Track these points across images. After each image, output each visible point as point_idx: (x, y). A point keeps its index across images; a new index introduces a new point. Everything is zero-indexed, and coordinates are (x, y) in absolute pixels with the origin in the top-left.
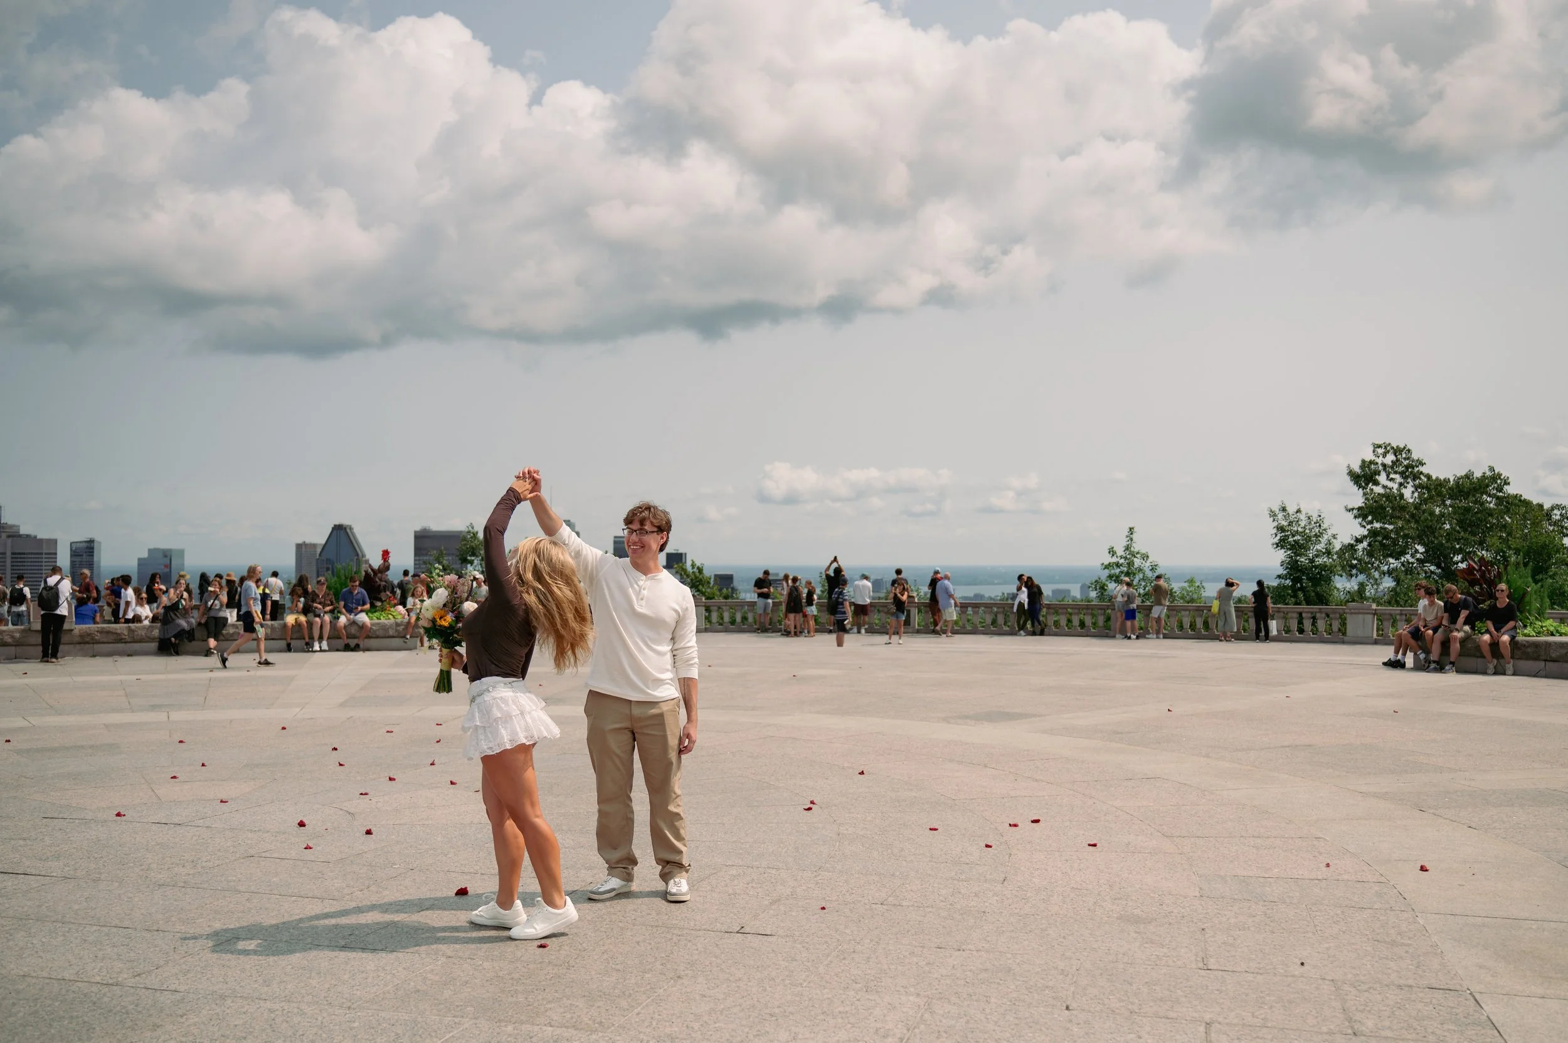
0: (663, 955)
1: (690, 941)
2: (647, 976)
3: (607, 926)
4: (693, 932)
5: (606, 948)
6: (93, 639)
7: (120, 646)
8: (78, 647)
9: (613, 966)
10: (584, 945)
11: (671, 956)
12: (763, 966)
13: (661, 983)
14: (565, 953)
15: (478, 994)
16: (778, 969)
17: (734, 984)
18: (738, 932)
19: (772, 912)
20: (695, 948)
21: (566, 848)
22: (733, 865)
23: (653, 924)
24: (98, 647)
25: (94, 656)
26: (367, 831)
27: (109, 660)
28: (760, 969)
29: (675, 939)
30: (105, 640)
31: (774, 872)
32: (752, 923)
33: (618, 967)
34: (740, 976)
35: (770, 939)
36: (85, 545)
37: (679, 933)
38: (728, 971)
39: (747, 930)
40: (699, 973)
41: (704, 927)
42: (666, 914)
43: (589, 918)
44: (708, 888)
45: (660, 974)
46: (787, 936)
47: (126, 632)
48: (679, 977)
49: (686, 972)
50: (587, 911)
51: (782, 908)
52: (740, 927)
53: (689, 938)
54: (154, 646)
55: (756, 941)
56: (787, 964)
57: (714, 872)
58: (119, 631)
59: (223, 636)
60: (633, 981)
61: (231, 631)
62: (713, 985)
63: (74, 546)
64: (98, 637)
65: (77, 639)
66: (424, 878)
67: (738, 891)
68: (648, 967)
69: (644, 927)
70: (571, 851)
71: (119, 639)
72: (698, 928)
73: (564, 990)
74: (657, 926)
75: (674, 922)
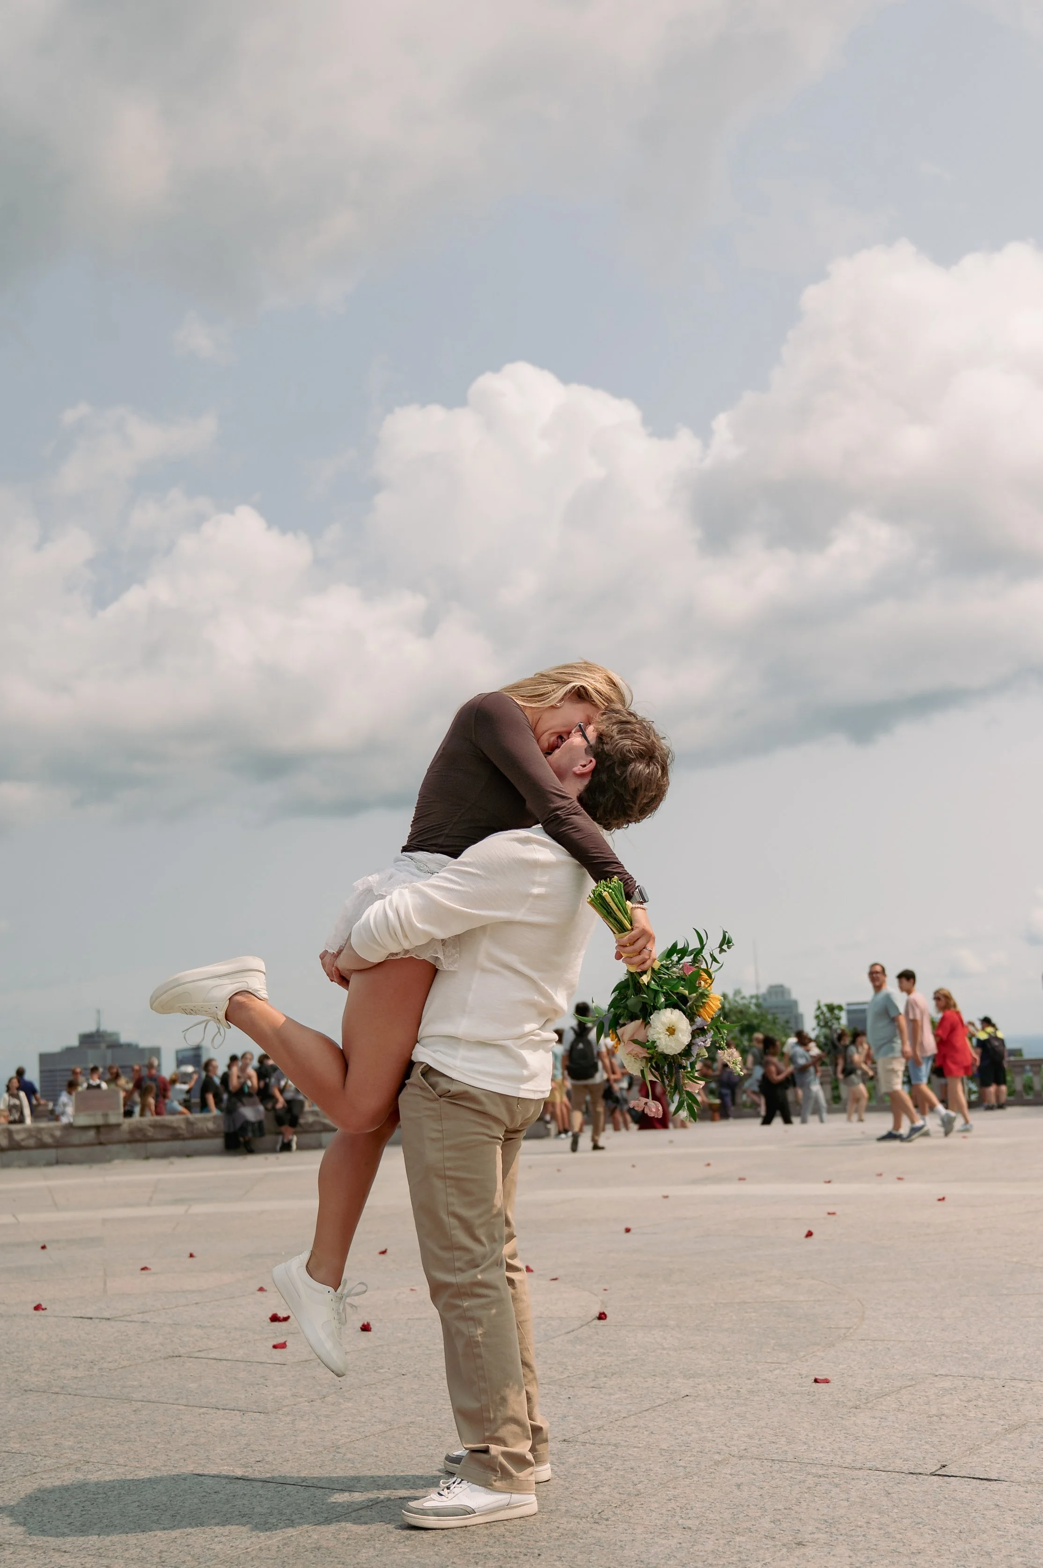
0: (780, 1507)
1: (837, 1486)
2: (738, 1539)
3: (692, 1459)
4: (846, 1471)
5: (677, 1492)
6: (145, 1135)
7: (177, 1145)
8: (128, 1146)
9: (680, 1521)
10: (640, 1486)
11: (796, 1508)
12: (970, 1531)
13: (761, 1552)
14: (600, 1497)
15: (418, 1557)
16: (1002, 1536)
17: (906, 1560)
18: (933, 1474)
19: (1006, 1443)
20: (843, 1496)
21: (664, 1349)
22: (947, 1375)
23: (775, 1457)
24: (151, 1146)
25: (147, 1158)
26: (363, 1325)
27: (163, 1163)
28: (964, 1536)
29: (810, 1481)
30: (159, 1136)
31: (1022, 1385)
32: (965, 1460)
33: (688, 1523)
34: (922, 1546)
35: (994, 1486)
36: (191, 1053)
37: (821, 1472)
38: (899, 1536)
39: (951, 1470)
40: (841, 1538)
41: (869, 1465)
42: (805, 1443)
43: (664, 1446)
44: (894, 1406)
45: (766, 1537)
46: (1030, 1482)
47: (183, 1126)
48: (799, 1544)
49: (816, 1536)
50: (665, 1436)
51: (1027, 1438)
52: (939, 1466)
53: (836, 1480)
54: (219, 1142)
55: (966, 1489)
56: (1021, 1529)
57: (909, 1383)
58: (175, 1125)
59: (301, 1125)
60: (710, 1546)
61: (311, 1119)
62: (863, 1560)
63: (180, 1056)
64: (151, 1132)
65: (127, 1137)
66: (416, 1387)
67: (946, 1412)
68: (745, 1525)
69: (757, 1462)
70: (671, 1353)
71: (175, 1135)
72: (859, 1466)
73: (575, 1557)
74: (782, 1461)
75: (815, 1455)
